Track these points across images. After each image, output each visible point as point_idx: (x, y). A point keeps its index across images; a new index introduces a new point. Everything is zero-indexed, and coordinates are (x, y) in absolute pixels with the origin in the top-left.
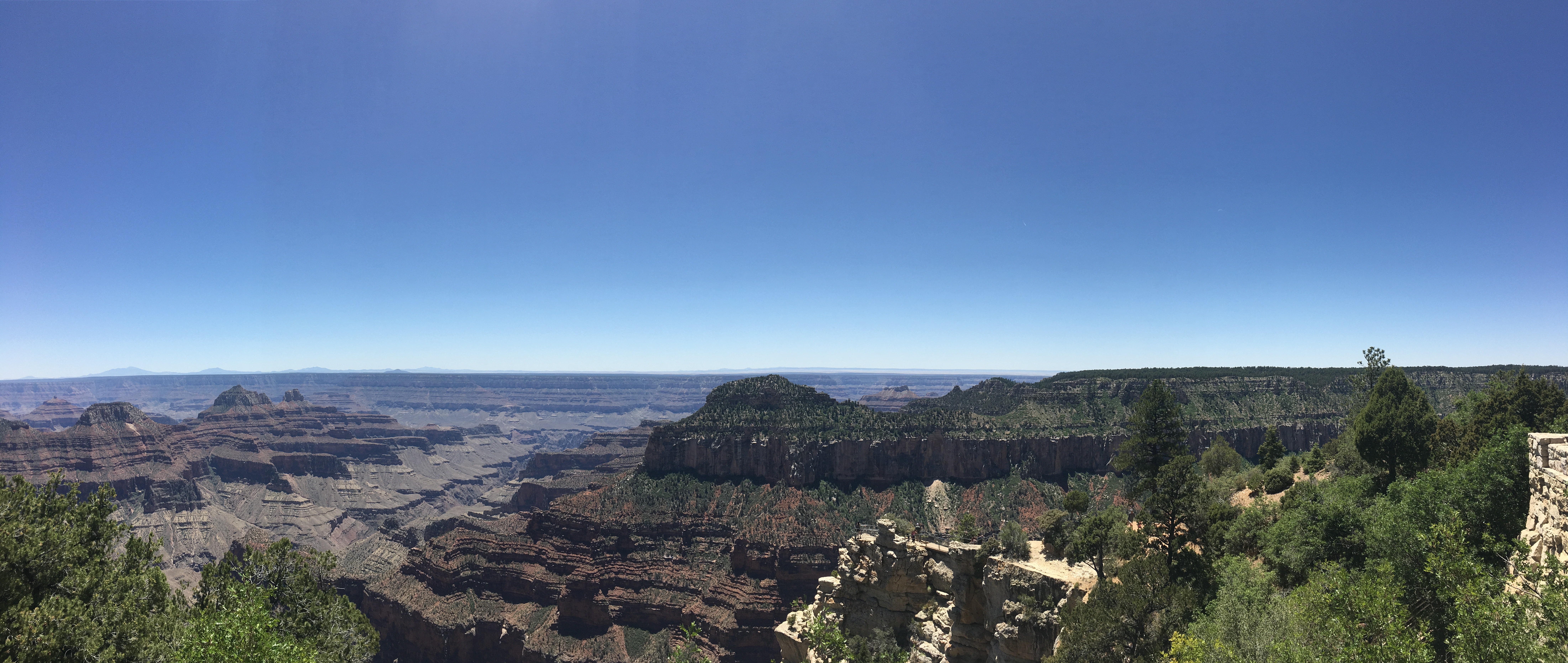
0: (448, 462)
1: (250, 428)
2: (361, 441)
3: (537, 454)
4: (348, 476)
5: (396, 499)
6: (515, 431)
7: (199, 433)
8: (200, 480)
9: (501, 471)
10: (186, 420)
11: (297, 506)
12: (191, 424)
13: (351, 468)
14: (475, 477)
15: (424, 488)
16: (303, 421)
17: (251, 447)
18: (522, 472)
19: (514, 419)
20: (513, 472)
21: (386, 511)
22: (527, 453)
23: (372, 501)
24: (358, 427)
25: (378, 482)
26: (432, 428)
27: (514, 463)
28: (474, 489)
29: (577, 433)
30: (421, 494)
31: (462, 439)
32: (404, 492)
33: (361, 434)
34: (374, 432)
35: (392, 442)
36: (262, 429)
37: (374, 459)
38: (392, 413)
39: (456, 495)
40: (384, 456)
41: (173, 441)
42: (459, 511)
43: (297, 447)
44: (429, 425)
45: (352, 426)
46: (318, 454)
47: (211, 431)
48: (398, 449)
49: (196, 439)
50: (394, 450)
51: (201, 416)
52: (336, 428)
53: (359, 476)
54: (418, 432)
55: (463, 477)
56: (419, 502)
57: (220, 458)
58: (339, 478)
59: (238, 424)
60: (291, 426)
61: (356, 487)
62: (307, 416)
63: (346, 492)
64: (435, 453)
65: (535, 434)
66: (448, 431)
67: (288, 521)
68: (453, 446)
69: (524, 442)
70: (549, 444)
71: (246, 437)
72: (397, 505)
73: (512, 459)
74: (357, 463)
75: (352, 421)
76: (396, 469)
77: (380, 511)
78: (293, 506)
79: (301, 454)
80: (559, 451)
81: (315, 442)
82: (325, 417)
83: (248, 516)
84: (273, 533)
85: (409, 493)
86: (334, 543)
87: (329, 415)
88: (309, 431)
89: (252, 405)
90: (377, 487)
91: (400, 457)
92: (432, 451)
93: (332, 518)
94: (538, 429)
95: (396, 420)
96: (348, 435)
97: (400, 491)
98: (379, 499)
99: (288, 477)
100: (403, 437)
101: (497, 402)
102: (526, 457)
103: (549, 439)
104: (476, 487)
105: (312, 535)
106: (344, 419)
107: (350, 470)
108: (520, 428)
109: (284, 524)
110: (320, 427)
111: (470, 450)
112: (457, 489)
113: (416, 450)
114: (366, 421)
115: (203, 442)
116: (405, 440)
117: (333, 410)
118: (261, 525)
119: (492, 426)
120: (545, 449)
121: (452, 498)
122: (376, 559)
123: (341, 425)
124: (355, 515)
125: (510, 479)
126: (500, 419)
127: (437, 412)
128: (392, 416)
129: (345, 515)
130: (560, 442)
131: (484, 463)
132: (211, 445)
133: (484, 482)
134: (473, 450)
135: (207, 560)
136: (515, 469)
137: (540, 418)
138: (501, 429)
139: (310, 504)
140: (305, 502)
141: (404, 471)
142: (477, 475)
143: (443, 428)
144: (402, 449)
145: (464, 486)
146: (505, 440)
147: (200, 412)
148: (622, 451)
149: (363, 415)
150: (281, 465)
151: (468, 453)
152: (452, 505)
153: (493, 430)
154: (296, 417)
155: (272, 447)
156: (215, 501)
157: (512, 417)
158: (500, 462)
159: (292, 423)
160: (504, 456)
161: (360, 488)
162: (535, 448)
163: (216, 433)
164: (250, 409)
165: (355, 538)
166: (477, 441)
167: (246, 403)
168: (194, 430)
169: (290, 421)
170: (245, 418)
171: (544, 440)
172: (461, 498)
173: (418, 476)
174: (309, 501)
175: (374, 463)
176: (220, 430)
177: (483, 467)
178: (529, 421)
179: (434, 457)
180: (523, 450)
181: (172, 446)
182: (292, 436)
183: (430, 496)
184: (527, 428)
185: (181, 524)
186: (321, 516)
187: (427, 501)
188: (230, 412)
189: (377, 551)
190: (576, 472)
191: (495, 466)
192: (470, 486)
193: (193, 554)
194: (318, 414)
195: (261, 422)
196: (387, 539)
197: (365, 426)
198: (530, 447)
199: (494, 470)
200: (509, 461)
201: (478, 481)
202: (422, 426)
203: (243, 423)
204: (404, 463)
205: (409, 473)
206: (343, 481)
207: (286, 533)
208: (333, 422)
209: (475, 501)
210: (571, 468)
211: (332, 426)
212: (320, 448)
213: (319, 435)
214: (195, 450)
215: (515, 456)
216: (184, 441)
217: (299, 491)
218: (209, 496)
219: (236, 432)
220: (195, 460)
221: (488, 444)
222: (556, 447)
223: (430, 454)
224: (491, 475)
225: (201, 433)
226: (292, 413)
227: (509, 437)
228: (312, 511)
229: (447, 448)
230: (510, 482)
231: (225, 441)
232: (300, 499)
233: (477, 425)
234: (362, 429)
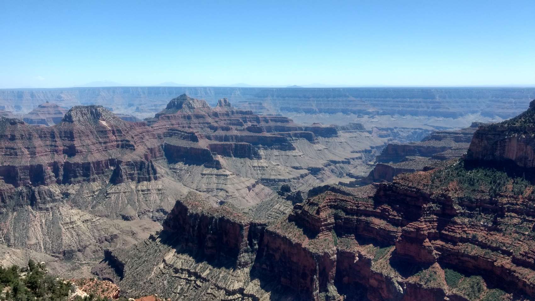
0: (327, 149)
1: (193, 125)
2: (268, 135)
3: (389, 145)
4: (259, 157)
5: (291, 172)
6: (375, 128)
7: (155, 128)
8: (157, 160)
9: (363, 156)
10: (146, 119)
11: (225, 177)
12: (150, 122)
13: (262, 152)
14: (345, 159)
15: (310, 166)
16: (230, 120)
17: (194, 138)
18: (377, 157)
19: (374, 120)
20: (372, 156)
21: (284, 181)
22: (383, 144)
23: (275, 174)
24: (267, 125)
25: (280, 162)
26: (317, 125)
27: (373, 151)
28: (344, 167)
29: (421, 131)
30: (308, 169)
31: (336, 133)
32: (297, 168)
33: (269, 130)
34: (277, 129)
35: (289, 135)
36: (202, 125)
37: (277, 146)
38: (290, 116)
39: (332, 171)
40: (284, 145)
41: (136, 133)
42: (332, 181)
43: (226, 139)
44: (314, 124)
45: (263, 124)
46: (240, 143)
47: (164, 127)
48: (293, 140)
49: (154, 132)
50: (290, 140)
51: (157, 116)
52: (252, 125)
53: (268, 158)
54: (306, 129)
55: (337, 159)
56: (306, 175)
57: (171, 146)
58: (253, 159)
59: (185, 122)
60: (222, 124)
61: (265, 165)
62: (233, 117)
63: (258, 168)
64: (319, 142)
65: (389, 131)
66: (327, 128)
67: (220, 187)
68: (331, 138)
69: (381, 136)
70: (400, 138)
71: (191, 130)
72: (291, 176)
73: (372, 148)
74: (266, 149)
75: (264, 120)
76: (291, 153)
77: (280, 180)
78: (223, 177)
79: (228, 143)
80: (407, 142)
81: (238, 135)
82: (245, 118)
83: (192, 184)
84: (208, 195)
85: (300, 169)
86: (249, 201)
87: (248, 116)
88: (233, 127)
89: (194, 108)
90: (278, 165)
91: (294, 145)
92: (316, 141)
93: (248, 185)
94: (392, 127)
95: (292, 120)
96: (260, 130)
97: (294, 168)
98: (280, 173)
99: (219, 158)
100: (296, 132)
101: (363, 108)
102: (382, 146)
103: (399, 134)
104: (345, 166)
105: (235, 196)
106: (258, 120)
107: (260, 154)
108: (379, 126)
109: (217, 189)
110: (241, 125)
111: (343, 141)
112: (333, 167)
113: (305, 141)
114: (271, 120)
115: (158, 134)
116: (298, 133)
117: (251, 113)
118: (201, 190)
119: (357, 124)
120: (396, 141)
121: (329, 173)
122: (276, 211)
123: (255, 123)
124: (264, 183)
125: (370, 161)
126: (364, 120)
127: (321, 115)
128: (290, 118)
129: (257, 183)
130: (408, 137)
131: (351, 150)
132: (165, 136)
133: (351, 163)
134: (345, 141)
135: (162, 213)
136: (374, 155)
137: (393, 119)
138: (365, 127)
139: (234, 176)
140: (231, 174)
141: (297, 154)
142: (346, 158)
143: (323, 126)
144: (295, 140)
145: (337, 165)
146: (367, 134)
147: (156, 113)
148: (454, 145)
149: (270, 116)
150: (215, 149)
151: (341, 143)
152: (329, 177)
153: (359, 127)
154: (226, 118)
155: (209, 138)
156: (168, 174)
157: (373, 118)
158: (363, 149)
159: (223, 122)
160: (366, 145)
161: (267, 165)
162: (389, 140)
163: (168, 128)
164: (192, 111)
165: (264, 197)
166: (348, 135)
167: (191, 108)
168: (152, 126)
169: (221, 120)
170: (189, 118)
171: (396, 135)
172: (335, 173)
173: (306, 158)
174: (234, 174)
175: (276, 149)
176: (171, 126)
177: (352, 152)
178: (385, 121)
179: (317, 145)
180: (381, 142)
181: (135, 138)
182: (223, 130)
183: (314, 171)
184: (384, 127)
185: (143, 191)
186: (242, 184)
187: (312, 174)
188: (179, 113)
189: (276, 206)
190: (418, 158)
191: (360, 152)
192: (341, 165)
193: (151, 210)
194: (240, 116)
195: (201, 120)
196: (283, 198)
197: (272, 124)
198: (385, 140)
199: (358, 155)
200: (370, 149)
201: (347, 162)
202: (310, 124)
203: (188, 121)
204: (296, 149)
205: (300, 156)
206: (256, 161)
207: (218, 195)
208: (250, 121)
209: (345, 175)
210: (414, 155)
211: (249, 124)
212: (241, 139)
213: (241, 130)
214: (152, 140)
215: (374, 146)
216: (144, 134)
217: (227, 168)
218: (163, 171)
219: (183, 127)
220: (153, 147)
221: (356, 137)
222: (405, 140)
223: (314, 143)
224: (357, 158)
225: (157, 128)
226: (223, 114)
227: (370, 132)
228: (236, 181)
229: (327, 139)
230: (369, 163)
231: (175, 133)
232: (228, 173)
233: (348, 124)
234: (270, 126)
